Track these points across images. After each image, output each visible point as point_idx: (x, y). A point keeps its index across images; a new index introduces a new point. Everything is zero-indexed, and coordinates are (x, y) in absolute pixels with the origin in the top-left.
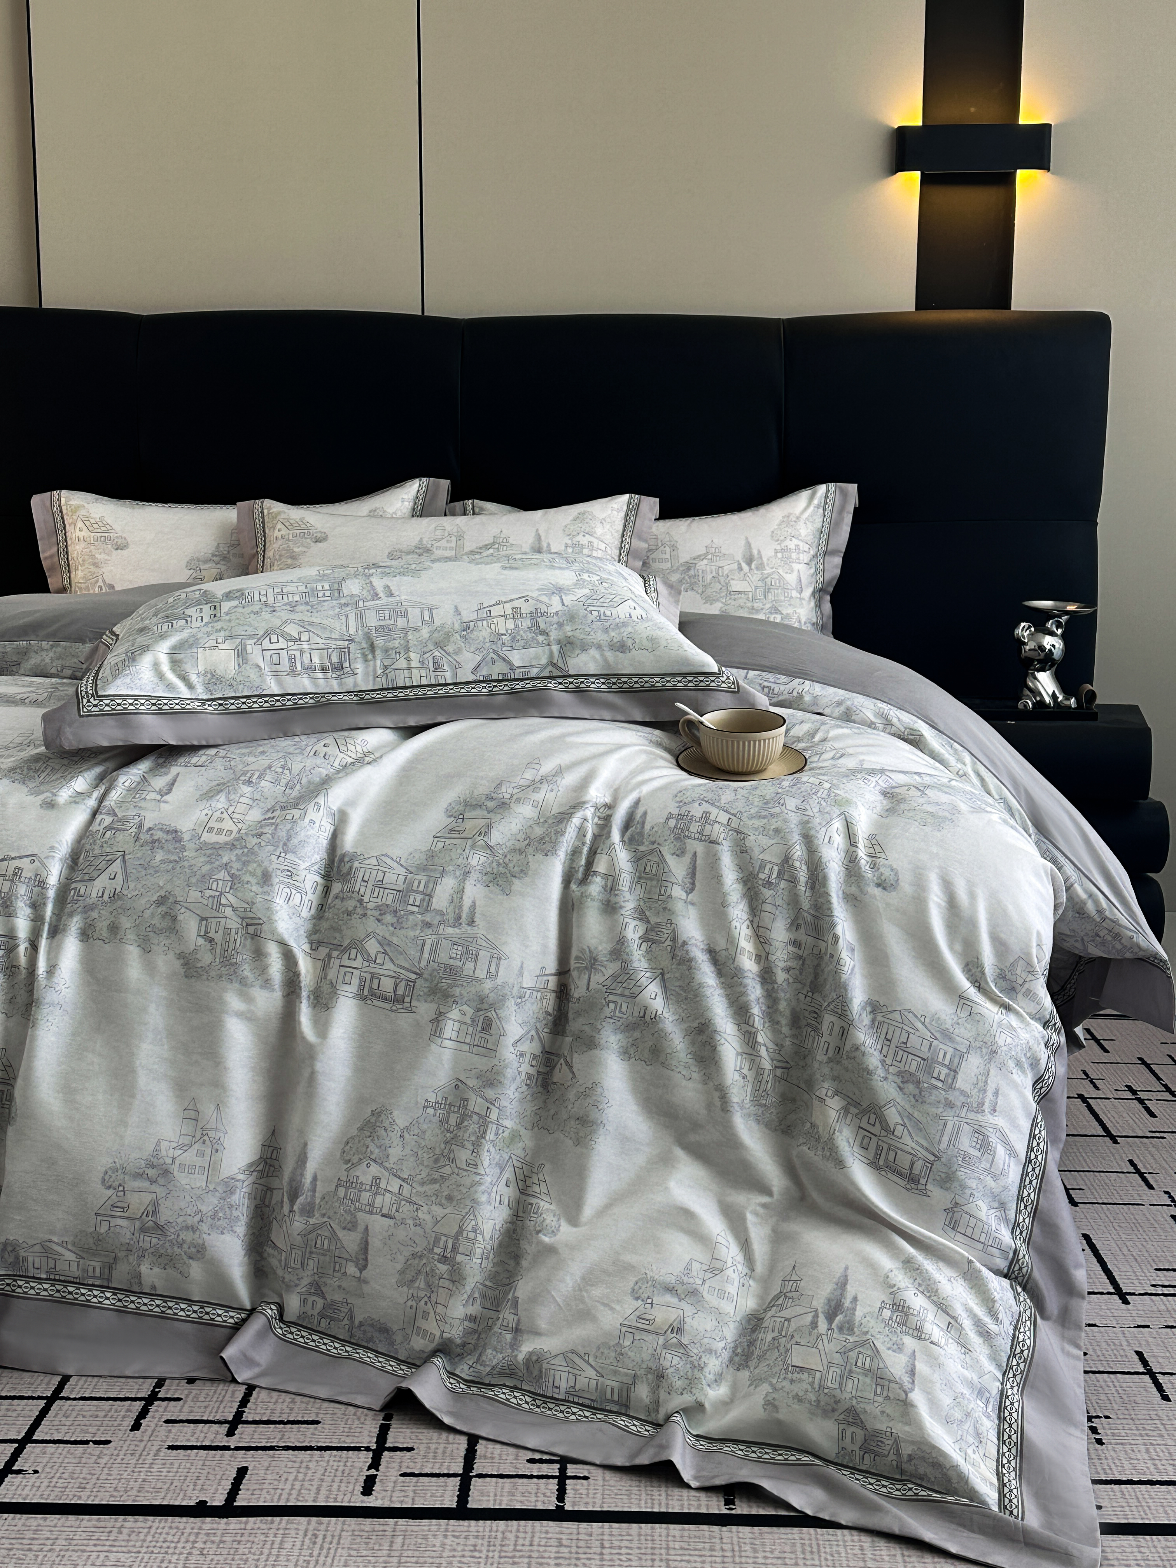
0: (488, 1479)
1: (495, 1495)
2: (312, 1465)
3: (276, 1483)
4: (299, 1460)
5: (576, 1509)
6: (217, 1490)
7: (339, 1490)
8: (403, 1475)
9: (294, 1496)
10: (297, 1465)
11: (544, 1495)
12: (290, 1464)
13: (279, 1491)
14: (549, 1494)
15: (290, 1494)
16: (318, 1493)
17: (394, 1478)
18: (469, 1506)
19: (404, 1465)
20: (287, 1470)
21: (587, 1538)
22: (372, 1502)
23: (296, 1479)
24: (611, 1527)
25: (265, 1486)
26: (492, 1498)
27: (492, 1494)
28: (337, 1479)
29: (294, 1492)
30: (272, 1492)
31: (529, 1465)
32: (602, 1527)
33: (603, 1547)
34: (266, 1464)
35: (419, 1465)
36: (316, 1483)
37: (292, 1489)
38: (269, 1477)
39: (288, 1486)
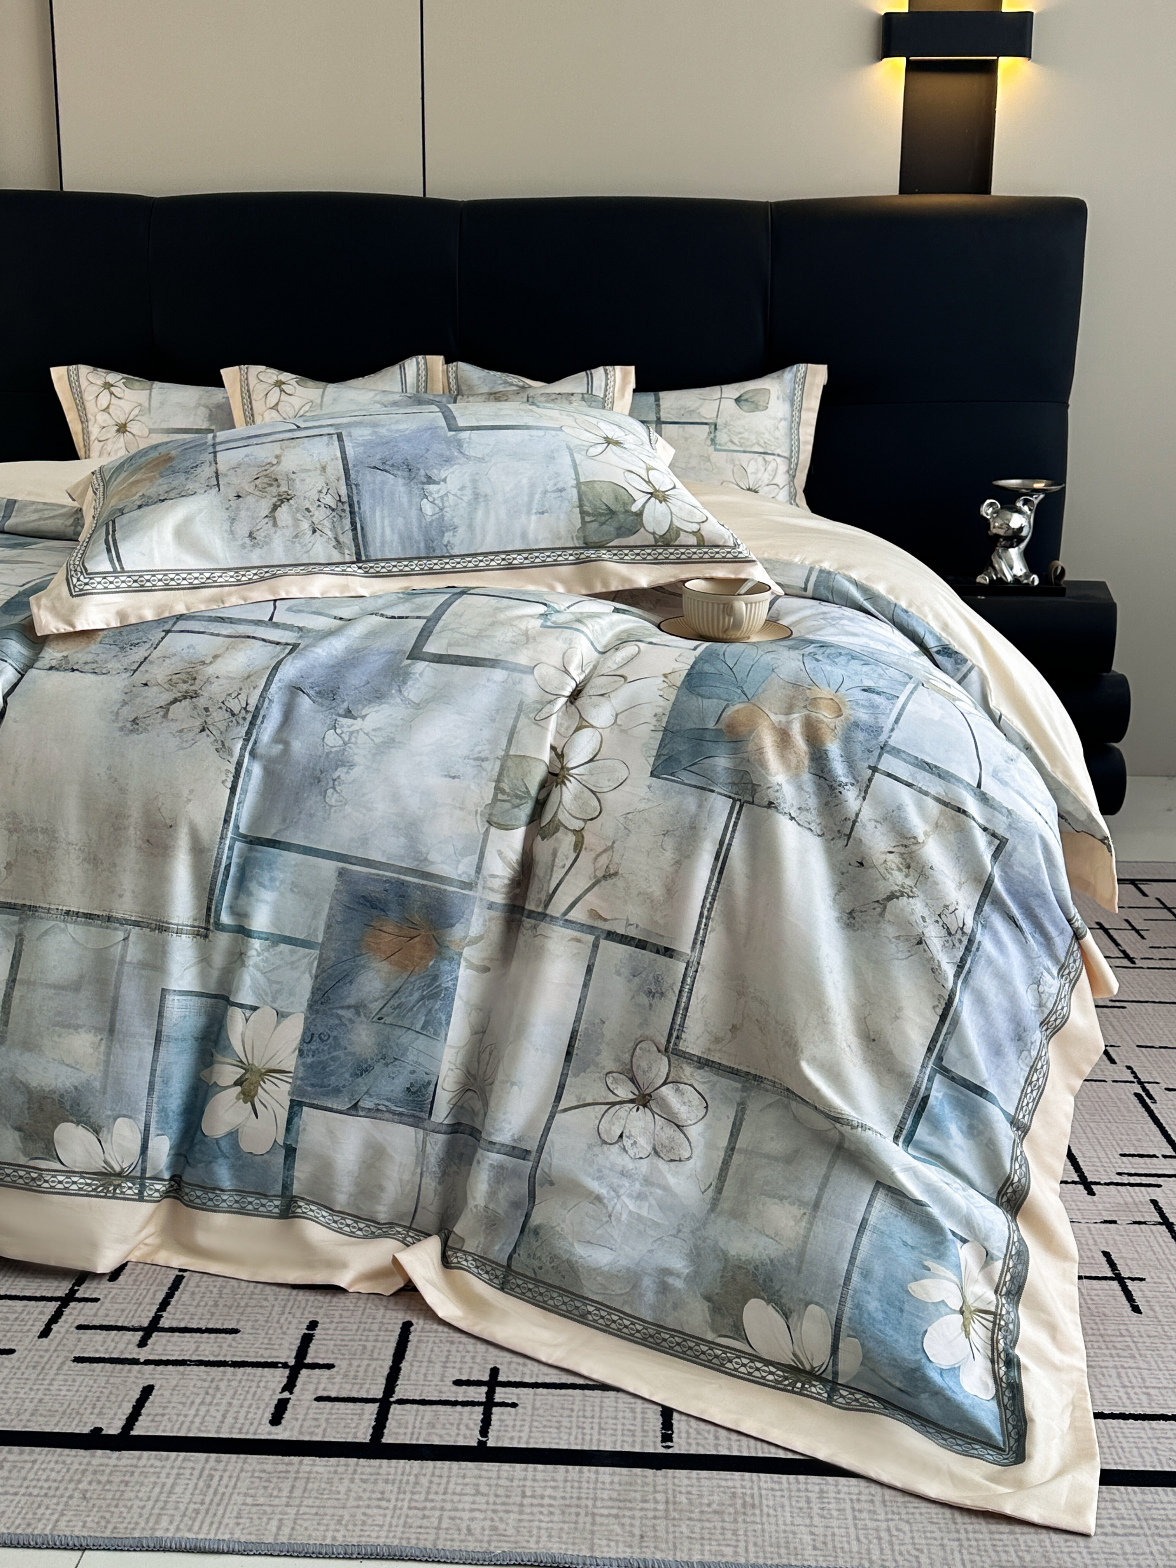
0: (408, 1407)
1: (414, 1427)
2: (223, 1385)
3: (180, 1407)
4: (209, 1378)
5: (500, 1445)
6: (115, 1414)
7: (246, 1418)
8: (319, 1399)
9: (197, 1424)
10: (206, 1384)
11: (467, 1426)
12: (199, 1384)
13: (181, 1418)
14: (472, 1425)
15: (192, 1422)
16: (223, 1422)
17: (307, 1404)
18: (384, 1441)
19: (322, 1386)
20: (195, 1390)
21: (508, 1483)
22: (281, 1433)
23: (202, 1403)
24: (535, 1470)
25: (167, 1411)
26: (409, 1431)
27: (410, 1426)
28: (246, 1403)
29: (198, 1420)
30: (175, 1417)
31: (455, 1388)
32: (526, 1470)
33: (524, 1496)
34: (174, 1383)
35: (337, 1387)
36: (222, 1408)
37: (196, 1415)
38: (175, 1399)
39: (192, 1412)
